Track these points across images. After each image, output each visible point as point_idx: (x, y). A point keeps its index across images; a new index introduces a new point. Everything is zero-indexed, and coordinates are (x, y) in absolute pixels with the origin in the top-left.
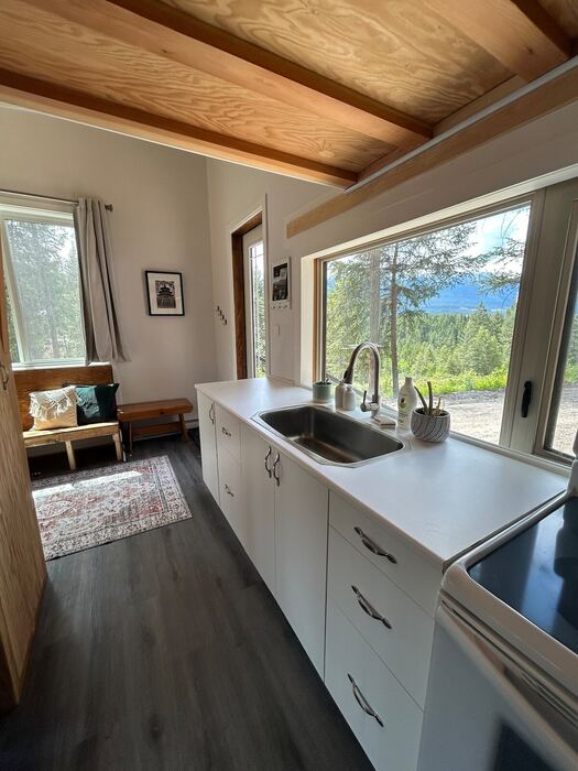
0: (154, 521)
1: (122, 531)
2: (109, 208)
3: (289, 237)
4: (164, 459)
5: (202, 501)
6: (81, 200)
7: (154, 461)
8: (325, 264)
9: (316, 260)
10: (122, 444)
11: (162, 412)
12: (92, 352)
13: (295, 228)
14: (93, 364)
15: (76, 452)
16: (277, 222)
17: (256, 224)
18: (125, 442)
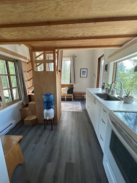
0: (76, 111)
1: (71, 111)
2: (76, 56)
3: (108, 58)
4: (80, 102)
5: (85, 111)
6: (72, 56)
7: (78, 102)
8: (117, 63)
9: (114, 63)
10: (73, 98)
11: (80, 94)
12: (71, 82)
13: (110, 56)
14: (70, 84)
15: (66, 99)
16: (106, 56)
17: (103, 56)
18: (74, 98)
